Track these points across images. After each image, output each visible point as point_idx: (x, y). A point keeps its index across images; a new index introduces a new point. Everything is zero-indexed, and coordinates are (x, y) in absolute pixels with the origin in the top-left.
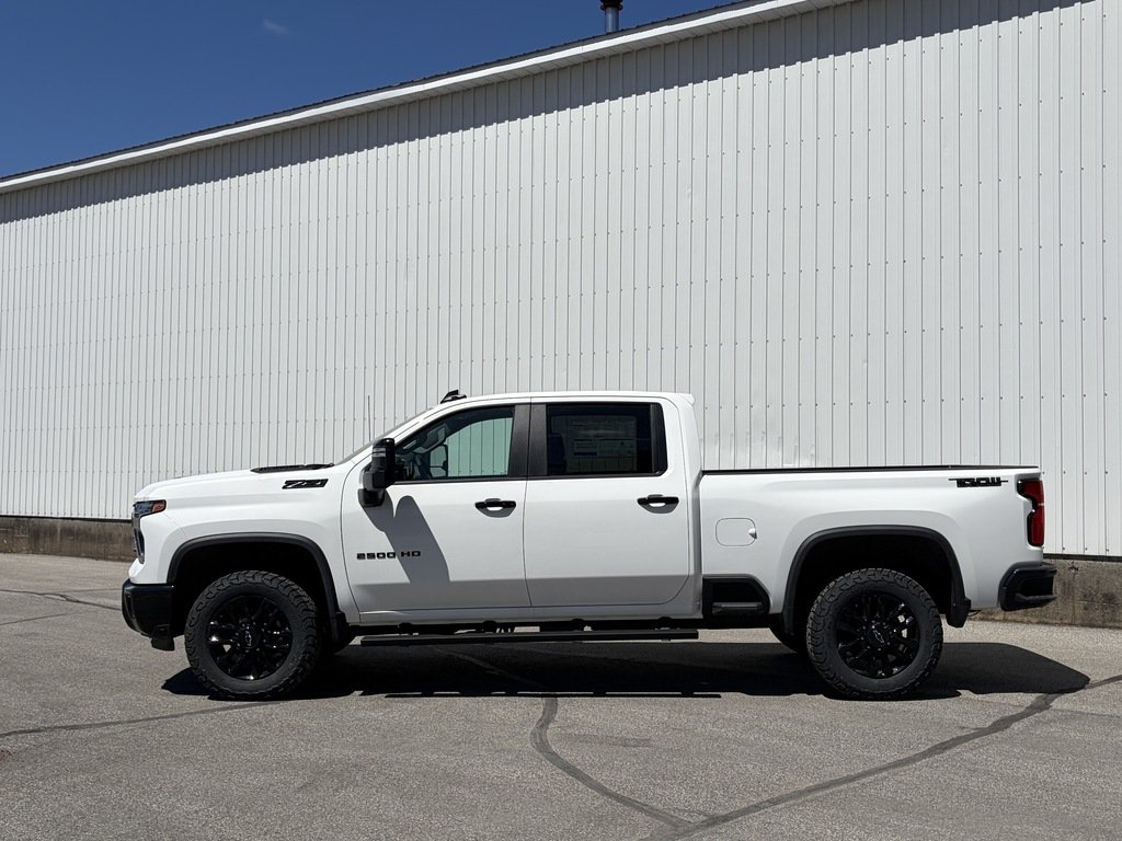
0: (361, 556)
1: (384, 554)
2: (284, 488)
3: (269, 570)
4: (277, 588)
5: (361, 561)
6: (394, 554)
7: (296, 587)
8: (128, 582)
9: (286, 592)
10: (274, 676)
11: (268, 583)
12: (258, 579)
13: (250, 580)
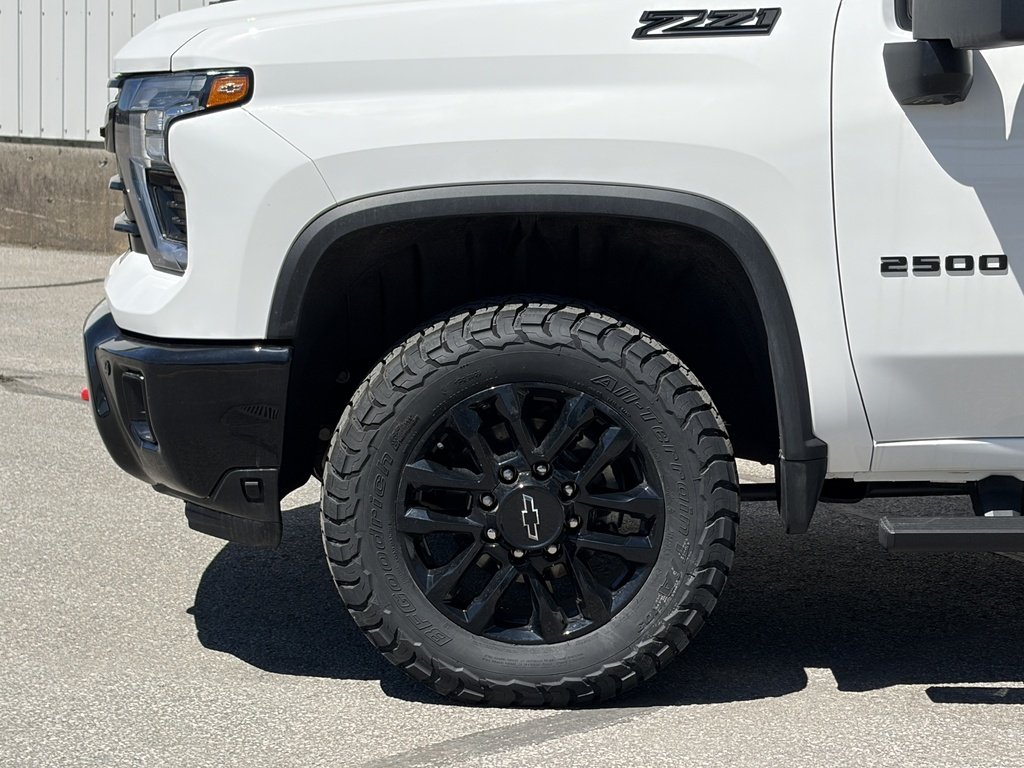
0: (892, 266)
1: (969, 260)
2: (640, 34)
3: (592, 302)
4: (621, 363)
5: (894, 281)
6: (1003, 261)
7: (672, 358)
8: (106, 327)
9: (649, 373)
10: (606, 633)
11: (590, 343)
12: (560, 332)
13: (536, 333)
